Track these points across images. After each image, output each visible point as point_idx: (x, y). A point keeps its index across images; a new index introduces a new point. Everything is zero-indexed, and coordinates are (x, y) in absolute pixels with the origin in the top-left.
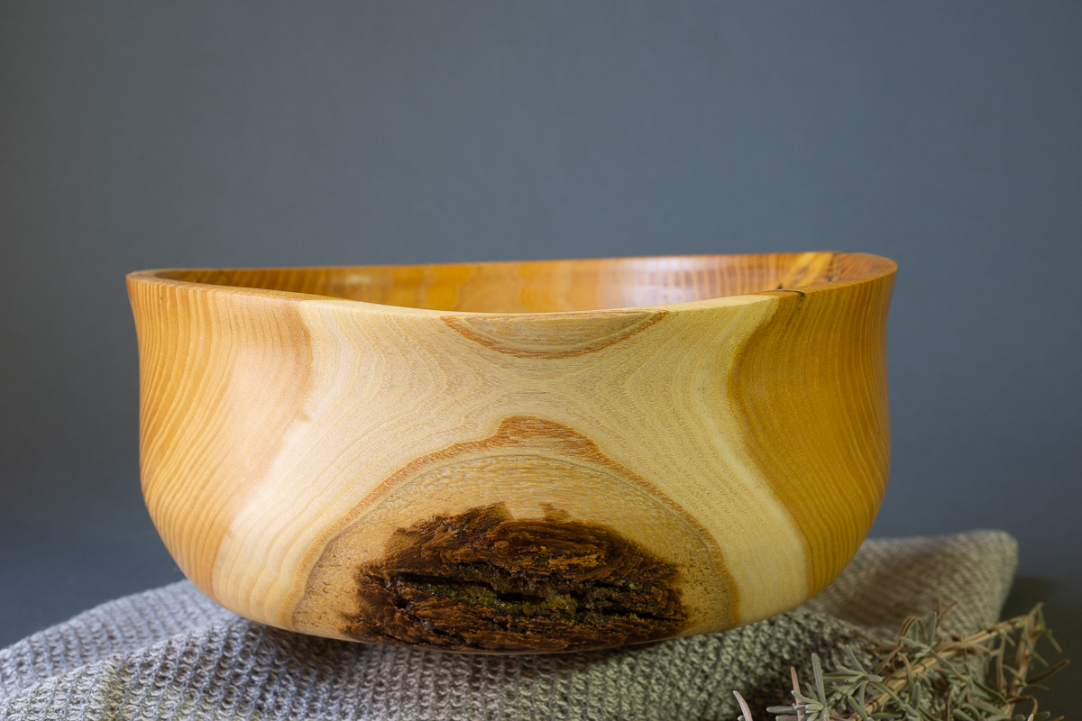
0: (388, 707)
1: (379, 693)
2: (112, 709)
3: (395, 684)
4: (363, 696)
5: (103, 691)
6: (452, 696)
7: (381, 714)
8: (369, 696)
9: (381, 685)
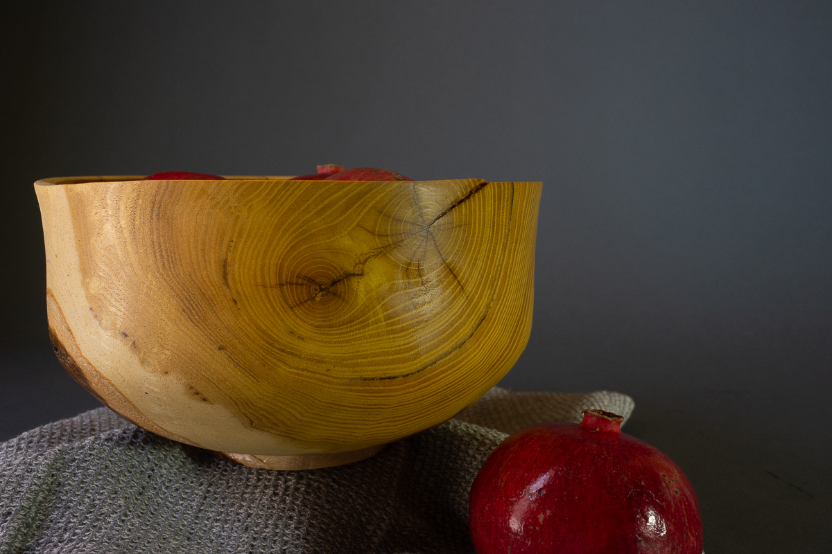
0: (228, 483)
1: (224, 475)
2: (53, 475)
3: (234, 471)
4: (214, 476)
5: (48, 464)
6: (266, 479)
7: (223, 487)
8: (218, 476)
9: (226, 471)
